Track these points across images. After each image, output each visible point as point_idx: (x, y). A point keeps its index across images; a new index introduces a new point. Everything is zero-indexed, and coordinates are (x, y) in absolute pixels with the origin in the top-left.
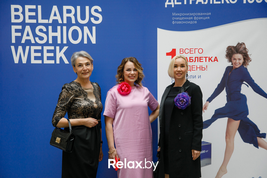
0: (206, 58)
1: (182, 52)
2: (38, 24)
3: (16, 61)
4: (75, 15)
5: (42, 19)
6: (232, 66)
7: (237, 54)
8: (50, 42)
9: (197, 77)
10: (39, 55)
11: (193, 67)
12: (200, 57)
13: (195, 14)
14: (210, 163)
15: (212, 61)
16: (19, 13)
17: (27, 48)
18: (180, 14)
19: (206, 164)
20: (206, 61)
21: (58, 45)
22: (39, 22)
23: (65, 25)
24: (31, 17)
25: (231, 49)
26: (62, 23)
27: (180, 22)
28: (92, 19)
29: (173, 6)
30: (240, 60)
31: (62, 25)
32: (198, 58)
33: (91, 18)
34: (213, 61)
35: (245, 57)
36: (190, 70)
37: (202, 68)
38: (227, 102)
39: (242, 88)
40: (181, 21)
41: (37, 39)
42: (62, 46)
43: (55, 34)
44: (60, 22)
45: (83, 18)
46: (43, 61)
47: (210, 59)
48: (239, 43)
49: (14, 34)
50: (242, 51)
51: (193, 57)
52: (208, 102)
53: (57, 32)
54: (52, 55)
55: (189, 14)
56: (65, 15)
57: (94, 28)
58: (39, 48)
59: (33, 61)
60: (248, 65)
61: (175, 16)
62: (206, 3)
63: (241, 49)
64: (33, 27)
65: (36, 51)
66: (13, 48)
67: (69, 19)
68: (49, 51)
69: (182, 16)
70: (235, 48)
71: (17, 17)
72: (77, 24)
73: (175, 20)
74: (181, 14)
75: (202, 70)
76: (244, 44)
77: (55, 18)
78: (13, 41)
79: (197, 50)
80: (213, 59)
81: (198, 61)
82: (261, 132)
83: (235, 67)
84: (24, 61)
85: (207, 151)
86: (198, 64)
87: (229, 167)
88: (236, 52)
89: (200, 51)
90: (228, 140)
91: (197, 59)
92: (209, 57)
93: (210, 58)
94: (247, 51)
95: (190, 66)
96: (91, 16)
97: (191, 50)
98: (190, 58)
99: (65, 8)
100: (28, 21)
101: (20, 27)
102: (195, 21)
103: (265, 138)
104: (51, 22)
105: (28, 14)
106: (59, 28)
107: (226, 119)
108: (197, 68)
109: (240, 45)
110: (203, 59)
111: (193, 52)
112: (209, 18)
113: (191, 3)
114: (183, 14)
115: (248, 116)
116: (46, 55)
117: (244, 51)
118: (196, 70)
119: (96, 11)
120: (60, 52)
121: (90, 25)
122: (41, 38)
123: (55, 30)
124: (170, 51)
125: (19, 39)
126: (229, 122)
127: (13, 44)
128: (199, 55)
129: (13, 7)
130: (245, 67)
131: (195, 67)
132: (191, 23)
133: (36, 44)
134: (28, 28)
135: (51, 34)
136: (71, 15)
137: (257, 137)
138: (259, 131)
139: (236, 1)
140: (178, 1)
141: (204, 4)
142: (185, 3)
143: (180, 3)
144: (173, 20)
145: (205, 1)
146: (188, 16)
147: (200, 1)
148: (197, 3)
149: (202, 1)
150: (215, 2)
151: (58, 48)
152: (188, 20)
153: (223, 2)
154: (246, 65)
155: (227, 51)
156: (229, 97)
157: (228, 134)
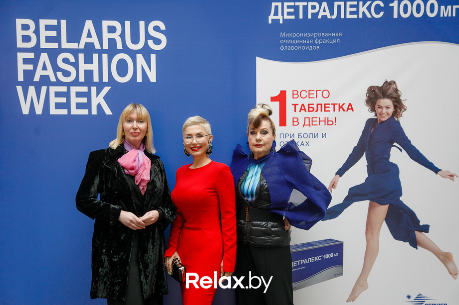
0: (334, 105)
1: (296, 96)
2: (60, 50)
3: (26, 110)
4: (122, 36)
6: (375, 117)
7: (384, 99)
8: (82, 79)
9: (320, 136)
10: (63, 100)
11: (314, 119)
12: (325, 105)
13: (316, 35)
14: (341, 274)
15: (344, 111)
16: (30, 33)
17: (44, 89)
18: (292, 35)
19: (335, 275)
20: (334, 111)
21: (95, 84)
22: (63, 47)
23: (105, 51)
24: (49, 39)
25: (374, 91)
26: (100, 48)
27: (293, 48)
28: (150, 42)
29: (281, 22)
30: (388, 108)
31: (100, 52)
32: (321, 105)
33: (148, 40)
34: (346, 109)
35: (396, 104)
36: (309, 125)
37: (328, 121)
38: (367, 176)
39: (391, 153)
40: (294, 45)
41: (59, 74)
42: (100, 86)
43: (89, 67)
44: (97, 46)
45: (135, 40)
46: (69, 111)
47: (341, 107)
48: (386, 82)
49: (21, 67)
50: (392, 94)
51: (313, 104)
52: (338, 176)
53: (92, 63)
54: (84, 100)
55: (307, 35)
56: (106, 36)
57: (153, 57)
58: (64, 89)
59: (53, 111)
60: (401, 116)
61: (285, 38)
62: (334, 17)
63: (390, 91)
64: (53, 55)
65: (58, 94)
66: (19, 89)
67: (112, 42)
68: (79, 95)
69: (296, 38)
70: (380, 88)
71: (26, 39)
72: (126, 50)
73: (284, 45)
74: (294, 35)
75: (328, 125)
76: (394, 82)
77: (89, 40)
78: (21, 78)
79: (319, 93)
80: (345, 107)
81: (321, 111)
82: (421, 224)
83: (380, 120)
84: (39, 110)
85: (336, 255)
86: (322, 115)
87: (371, 279)
88: (382, 96)
89: (326, 94)
90: (369, 235)
91: (319, 106)
92: (339, 104)
93: (341, 105)
94: (400, 93)
95: (309, 118)
96: (148, 36)
97: (311, 92)
98: (309, 105)
99: (106, 24)
100: (44, 45)
101: (31, 55)
102: (316, 45)
103: (428, 232)
104: (82, 46)
105: (44, 33)
106: (95, 56)
107: (367, 202)
108: (320, 121)
109: (388, 84)
110: (329, 107)
111: (314, 96)
112: (338, 41)
113: (310, 17)
114: (298, 35)
115: (401, 199)
116: (74, 100)
117: (395, 95)
118: (318, 124)
119: (156, 29)
120: (97, 95)
121: (146, 52)
122: (67, 74)
123: (89, 60)
124: (277, 94)
125: (29, 74)
126: (371, 208)
127: (20, 83)
128: (323, 101)
129: (19, 22)
130: (396, 119)
131: (318, 120)
132: (311, 48)
133: (59, 83)
134: (44, 57)
135: (83, 67)
136: (116, 36)
137: (416, 232)
138: (419, 222)
139: (382, 13)
140: (289, 14)
141: (331, 19)
142: (301, 17)
143: (293, 17)
144: (281, 45)
145: (332, 13)
146: (306, 38)
147: (324, 14)
148: (320, 17)
149: (327, 13)
150: (349, 16)
151: (94, 89)
152: (306, 45)
153: (361, 16)
154: (397, 117)
155: (367, 95)
156: (371, 168)
157: (370, 227)
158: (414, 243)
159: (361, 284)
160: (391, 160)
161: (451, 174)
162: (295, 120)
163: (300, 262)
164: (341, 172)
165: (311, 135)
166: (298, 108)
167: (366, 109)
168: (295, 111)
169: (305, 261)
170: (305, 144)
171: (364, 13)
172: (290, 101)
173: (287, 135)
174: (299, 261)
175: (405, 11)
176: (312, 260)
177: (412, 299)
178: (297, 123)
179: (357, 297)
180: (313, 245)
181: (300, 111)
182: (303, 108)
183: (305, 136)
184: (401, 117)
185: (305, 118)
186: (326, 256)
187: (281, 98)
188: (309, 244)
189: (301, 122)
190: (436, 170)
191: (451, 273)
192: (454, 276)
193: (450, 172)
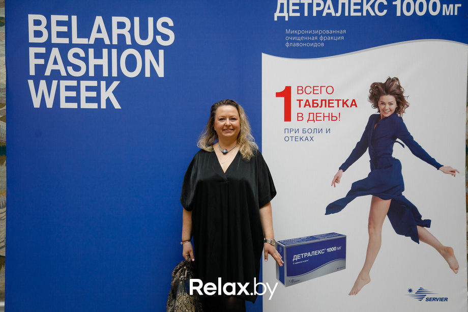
0: (338, 101)
1: (301, 92)
2: (71, 45)
3: (37, 104)
4: (132, 31)
5: (79, 36)
6: (379, 113)
7: (387, 95)
8: (92, 73)
9: (324, 131)
10: (73, 94)
11: (318, 115)
12: (329, 100)
13: (321, 32)
14: (344, 267)
15: (348, 106)
16: (42, 28)
17: (55, 83)
18: (297, 32)
19: (338, 269)
20: (338, 106)
21: (104, 79)
22: (74, 42)
23: (114, 47)
24: (60, 34)
25: (377, 87)
26: (110, 43)
27: (298, 45)
28: (159, 38)
29: (287, 19)
30: (391, 104)
31: (110, 47)
32: (325, 100)
33: (157, 36)
34: (349, 106)
36: (314, 120)
37: (332, 117)
38: (370, 171)
39: (394, 149)
40: (299, 42)
41: (70, 69)
42: (109, 80)
43: (98, 62)
44: (107, 42)
45: (144, 36)
46: (79, 105)
47: (344, 103)
48: (389, 79)
49: (33, 62)
50: (394, 91)
51: (317, 100)
52: (341, 170)
53: (101, 58)
54: (93, 94)
55: (312, 32)
56: (116, 31)
57: (161, 53)
58: (74, 83)
59: (64, 105)
60: (404, 112)
61: (290, 35)
62: (338, 14)
63: (393, 88)
64: (64, 49)
65: (68, 88)
66: (31, 83)
67: (121, 37)
68: (88, 89)
69: (301, 35)
70: (383, 85)
71: (38, 34)
72: (135, 45)
73: (290, 41)
74: (299, 32)
75: (332, 120)
76: (397, 79)
77: (99, 36)
78: (32, 72)
79: (324, 89)
80: (349, 103)
81: (326, 107)
82: (423, 219)
83: (383, 116)
84: (50, 104)
85: (339, 248)
86: (326, 110)
87: (373, 272)
88: (385, 92)
89: (330, 90)
90: (372, 230)
91: (324, 102)
92: (343, 100)
93: (345, 101)
94: (402, 90)
95: (313, 113)
96: (156, 33)
97: (315, 88)
98: (313, 100)
99: (115, 20)
100: (55, 40)
101: (42, 50)
102: (321, 42)
103: (429, 227)
104: (92, 41)
105: (55, 29)
106: (105, 52)
107: (370, 197)
108: (324, 117)
109: (391, 81)
110: (333, 103)
111: (319, 92)
112: (343, 38)
113: (315, 14)
114: (303, 32)
115: (403, 193)
116: (84, 94)
117: (397, 91)
118: (323, 120)
119: (165, 25)
120: (107, 90)
121: (154, 47)
122: (77, 68)
123: (98, 55)
124: (282, 89)
125: (40, 69)
126: (373, 202)
127: (31, 78)
128: (328, 97)
129: (32, 18)
130: (399, 115)
131: (322, 115)
132: (316, 45)
133: (69, 77)
134: (55, 52)
135: (93, 62)
136: (125, 32)
137: (417, 226)
138: (421, 216)
139: (385, 11)
140: (294, 11)
141: (336, 16)
142: (306, 14)
143: (298, 14)
144: (286, 41)
145: (336, 11)
146: (311, 35)
147: (329, 11)
148: (324, 14)
149: (332, 11)
150: (353, 14)
151: (103, 83)
152: (311, 41)
153: (365, 14)
154: (400, 113)
155: (371, 91)
156: (374, 163)
157: (373, 222)
158: (416, 238)
159: (363, 278)
160: (394, 155)
161: (453, 170)
162: (300, 115)
163: (304, 255)
164: (344, 167)
165: (315, 130)
166: (303, 103)
167: (370, 105)
168: (300, 107)
169: (309, 254)
170: (309, 139)
171: (367, 11)
172: (294, 96)
173: (292, 130)
174: (302, 254)
175: (408, 9)
176: (315, 253)
177: (414, 293)
178: (301, 118)
179: (359, 290)
180: (317, 239)
181: (305, 107)
182: (307, 104)
183: (310, 131)
184: (404, 114)
185: (309, 113)
186: (330, 250)
187: (286, 94)
188: (312, 238)
189: (306, 117)
190: (438, 166)
191: (451, 268)
192: (455, 271)
193: (451, 168)
